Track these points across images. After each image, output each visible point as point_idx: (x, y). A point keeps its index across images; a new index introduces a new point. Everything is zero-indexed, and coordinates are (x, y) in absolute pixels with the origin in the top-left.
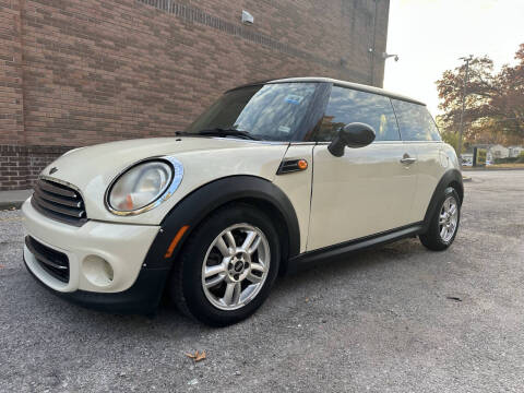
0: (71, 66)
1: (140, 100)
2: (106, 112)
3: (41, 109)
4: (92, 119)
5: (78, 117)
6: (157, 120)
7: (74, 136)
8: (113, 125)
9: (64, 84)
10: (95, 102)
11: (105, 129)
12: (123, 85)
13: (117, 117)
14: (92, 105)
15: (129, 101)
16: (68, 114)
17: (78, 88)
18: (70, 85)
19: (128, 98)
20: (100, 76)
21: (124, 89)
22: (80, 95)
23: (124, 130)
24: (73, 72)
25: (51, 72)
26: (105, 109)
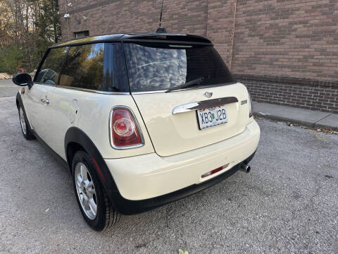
0: (259, 23)
1: (308, 37)
2: (278, 50)
3: (240, 53)
4: (267, 56)
5: (259, 56)
6: (323, 52)
7: (255, 69)
8: (281, 60)
9: (253, 36)
10: (271, 44)
11: (275, 63)
12: (295, 26)
13: (285, 53)
14: (269, 47)
15: (298, 39)
16: (253, 54)
17: (261, 36)
18: (257, 35)
19: (297, 37)
20: (277, 24)
21: (295, 30)
22: (262, 40)
23: (289, 63)
24: (259, 26)
25: (248, 30)
26: (277, 48)
